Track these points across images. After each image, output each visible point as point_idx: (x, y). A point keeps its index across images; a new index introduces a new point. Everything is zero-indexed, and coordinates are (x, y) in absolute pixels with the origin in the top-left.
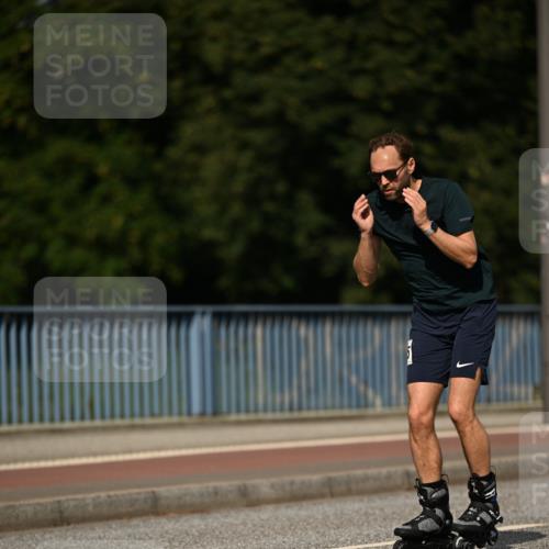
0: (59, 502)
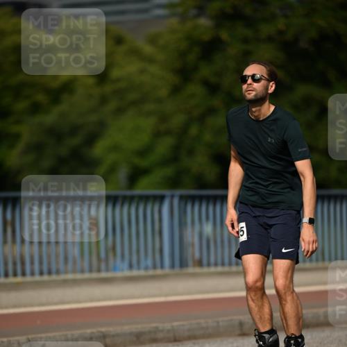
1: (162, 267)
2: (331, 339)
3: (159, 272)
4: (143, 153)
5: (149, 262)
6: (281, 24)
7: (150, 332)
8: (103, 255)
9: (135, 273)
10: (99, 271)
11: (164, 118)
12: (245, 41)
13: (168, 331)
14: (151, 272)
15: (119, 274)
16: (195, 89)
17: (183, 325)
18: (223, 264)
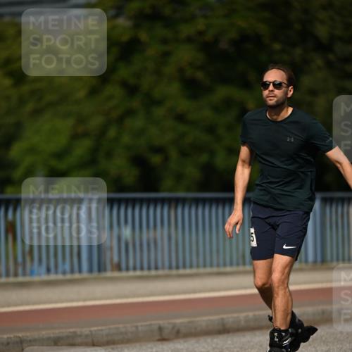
0: (223, 319)
1: (80, 271)
2: (252, 344)
3: (77, 276)
4: (60, 155)
5: (67, 267)
6: (201, 24)
7: (68, 337)
8: (20, 259)
9: (52, 277)
10: (16, 275)
11: (81, 120)
12: (165, 41)
13: (87, 336)
14: (69, 276)
15: (36, 278)
16: (114, 90)
17: (102, 330)
18: (142, 269)
